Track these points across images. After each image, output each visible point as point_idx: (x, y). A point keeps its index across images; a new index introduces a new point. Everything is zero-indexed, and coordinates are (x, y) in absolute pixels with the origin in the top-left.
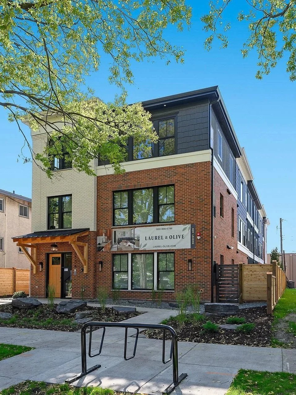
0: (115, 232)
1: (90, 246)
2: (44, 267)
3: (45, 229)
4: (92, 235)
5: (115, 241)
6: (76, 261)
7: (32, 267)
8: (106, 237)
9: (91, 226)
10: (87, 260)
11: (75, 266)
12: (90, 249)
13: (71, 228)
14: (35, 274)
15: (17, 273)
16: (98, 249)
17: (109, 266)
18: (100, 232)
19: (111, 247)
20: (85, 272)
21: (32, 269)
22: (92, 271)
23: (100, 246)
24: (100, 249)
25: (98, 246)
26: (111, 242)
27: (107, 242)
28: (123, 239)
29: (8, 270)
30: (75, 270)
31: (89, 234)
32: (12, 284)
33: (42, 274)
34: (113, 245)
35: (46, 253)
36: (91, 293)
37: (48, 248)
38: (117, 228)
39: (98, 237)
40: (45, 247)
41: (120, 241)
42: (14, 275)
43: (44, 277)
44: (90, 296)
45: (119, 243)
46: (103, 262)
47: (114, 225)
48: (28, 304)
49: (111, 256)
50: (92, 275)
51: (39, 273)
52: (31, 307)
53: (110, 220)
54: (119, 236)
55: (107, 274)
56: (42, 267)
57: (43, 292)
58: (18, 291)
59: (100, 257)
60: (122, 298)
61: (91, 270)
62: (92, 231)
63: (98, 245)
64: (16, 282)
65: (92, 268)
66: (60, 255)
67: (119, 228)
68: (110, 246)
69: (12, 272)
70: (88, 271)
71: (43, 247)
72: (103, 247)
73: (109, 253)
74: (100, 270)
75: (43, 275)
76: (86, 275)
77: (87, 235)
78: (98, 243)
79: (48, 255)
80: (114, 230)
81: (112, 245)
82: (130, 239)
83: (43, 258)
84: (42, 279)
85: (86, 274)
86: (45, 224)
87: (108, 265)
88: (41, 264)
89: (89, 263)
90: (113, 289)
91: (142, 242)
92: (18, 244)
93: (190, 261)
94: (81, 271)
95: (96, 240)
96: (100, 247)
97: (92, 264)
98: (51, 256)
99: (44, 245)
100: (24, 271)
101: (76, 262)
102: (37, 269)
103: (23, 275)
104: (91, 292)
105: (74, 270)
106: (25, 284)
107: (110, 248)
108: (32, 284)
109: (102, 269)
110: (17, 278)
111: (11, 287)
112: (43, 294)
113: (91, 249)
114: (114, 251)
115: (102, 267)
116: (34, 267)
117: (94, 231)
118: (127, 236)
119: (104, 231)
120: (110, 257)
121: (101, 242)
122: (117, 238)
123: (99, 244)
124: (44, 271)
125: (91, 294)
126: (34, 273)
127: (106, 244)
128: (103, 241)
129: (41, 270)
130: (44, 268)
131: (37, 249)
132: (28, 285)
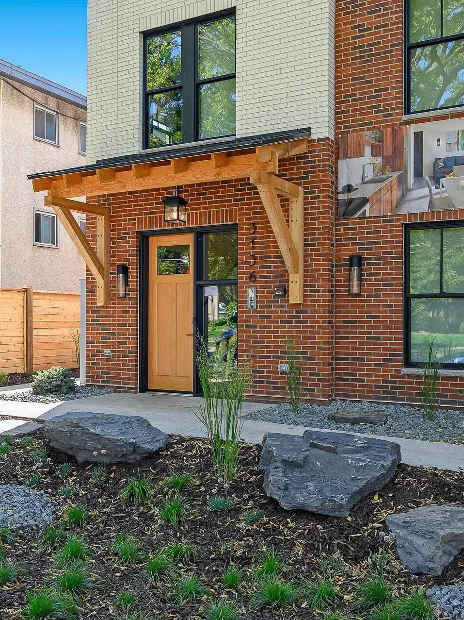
0: (419, 137)
1: (312, 198)
2: (132, 281)
3: (135, 147)
4: (322, 155)
5: (419, 174)
6: (254, 257)
7: (90, 280)
8: (379, 160)
9: (314, 121)
10: (301, 254)
11: (252, 277)
12: (312, 208)
13: (235, 135)
14: (103, 307)
15: (37, 303)
16: (342, 210)
17: (391, 274)
18: (352, 139)
19: (403, 196)
21: (91, 291)
23: (352, 195)
24: (352, 207)
25: (341, 197)
27: (382, 181)
28: (457, 161)
29: (9, 295)
30: (251, 293)
31: (310, 152)
32: (21, 339)
33: (125, 307)
34: (408, 190)
35: (137, 232)
36: (319, 380)
37: (146, 214)
38: (427, 120)
39: (342, 164)
40: (135, 210)
41: (443, 169)
42: (28, 312)
43: (131, 318)
44: (313, 390)
45: (436, 180)
46: (367, 259)
47: (408, 111)
48: (115, 444)
49: (397, 232)
50: (324, 312)
51: (113, 303)
52: (132, 458)
53: (395, 92)
54: (436, 150)
55: (383, 306)
56: (126, 284)
57: (129, 370)
58: (47, 365)
59: (350, 239)
60: (455, 403)
61: (318, 291)
62: (319, 140)
63: (343, 192)
64: (35, 332)
66: (188, 240)
67: (437, 118)
68: (397, 194)
69: (21, 302)
70: (305, 296)
71: (129, 211)
72: (365, 201)
73: (391, 221)
74: (355, 290)
75: (128, 312)
76: (297, 312)
77: (299, 157)
78: (342, 183)
79: (144, 239)
80: (413, 129)
81: (405, 192)
83: (129, 248)
84: (125, 325)
85: (298, 305)
86: (133, 132)
87: (386, 271)
88: (124, 270)
89: (311, 265)
90: (408, 363)
92: (50, 199)
94: (276, 296)
95: (335, 173)
96: (350, 201)
98: (156, 244)
99: (131, 206)
100: (56, 298)
101: (255, 263)
102: (110, 288)
103: (52, 311)
104: (318, 375)
105: (246, 292)
106: (58, 339)
107: (394, 204)
108: (91, 342)
109: (360, 286)
110: (35, 318)
111: (18, 348)
112: (129, 379)
113: (318, 208)
114: (416, 214)
115: (360, 280)
116: (100, 281)
117: (328, 139)
119: (368, 135)
120: (393, 238)
121: (355, 182)
122: (428, 160)
123: (349, 189)
124: (133, 295)
125: (318, 385)
126: (98, 304)
127: (379, 186)
128: (363, 178)
129: (121, 294)
130: (133, 285)
131: (111, 220)
132: (66, 340)
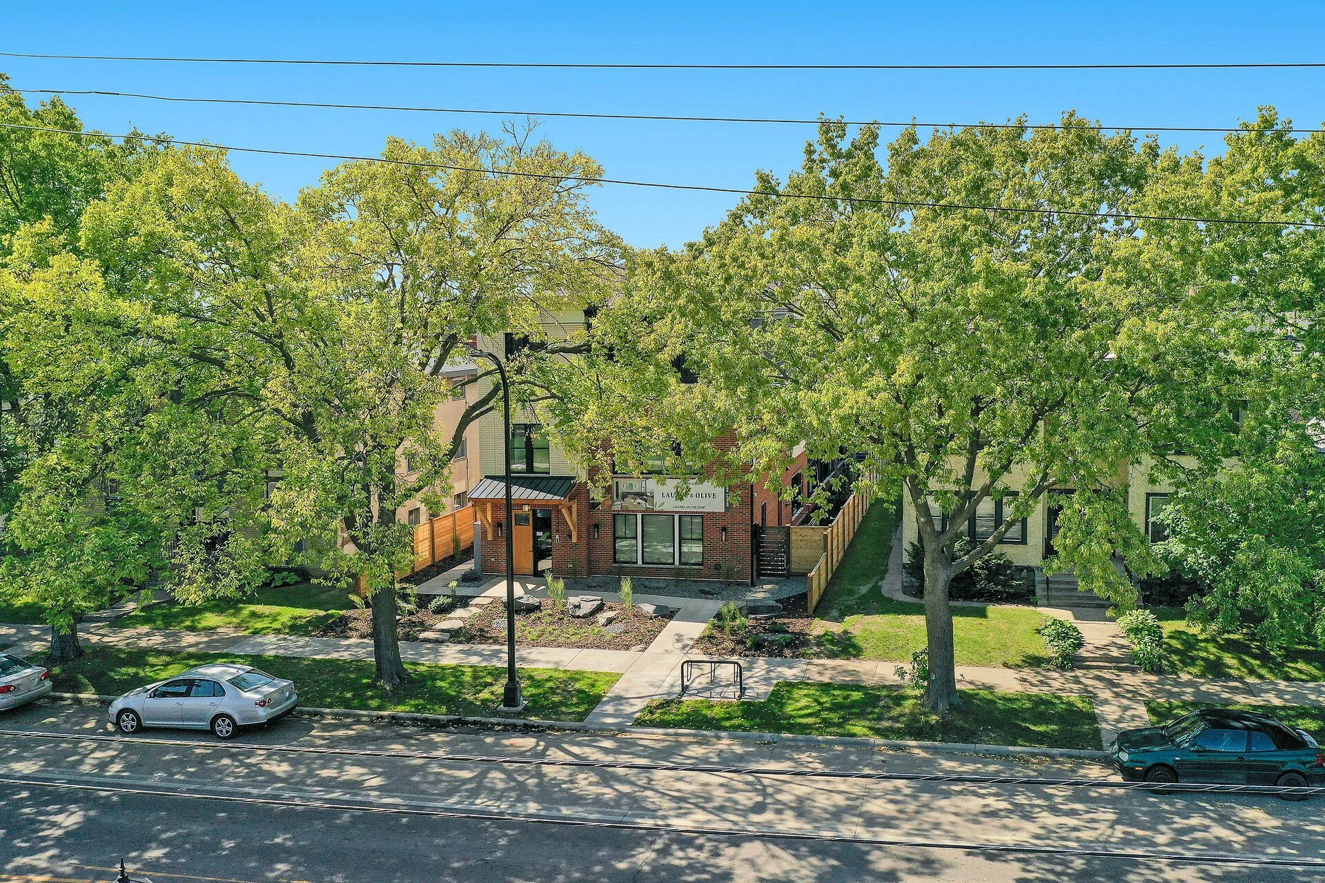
0: (617, 483)
1: (580, 502)
2: (504, 530)
3: (503, 472)
4: (583, 488)
5: (617, 496)
6: (558, 527)
7: (484, 529)
9: (578, 474)
11: (557, 531)
12: (580, 506)
13: (548, 473)
14: (491, 541)
16: (591, 507)
17: (609, 530)
19: (612, 504)
20: (574, 540)
21: (484, 533)
22: (584, 540)
23: (594, 502)
25: (591, 502)
26: (612, 498)
27: (605, 498)
28: (629, 493)
30: (558, 537)
31: (577, 485)
33: (501, 541)
38: (620, 478)
41: (625, 496)
45: (623, 500)
46: (600, 525)
49: (611, 516)
50: (585, 545)
51: (496, 539)
54: (622, 489)
55: (606, 542)
56: (502, 530)
59: (594, 518)
60: (629, 576)
61: (583, 537)
62: (581, 481)
65: (584, 535)
67: (623, 478)
68: (610, 503)
70: (578, 539)
72: (599, 504)
73: (608, 512)
74: (596, 537)
76: (575, 545)
78: (591, 497)
80: (615, 480)
81: (613, 502)
82: (639, 495)
83: (502, 516)
85: (575, 542)
86: (502, 464)
87: (606, 532)
88: (500, 525)
89: (580, 528)
90: (615, 562)
91: (658, 500)
93: (724, 529)
94: (567, 538)
96: (594, 504)
97: (584, 529)
102: (494, 533)
105: (555, 537)
107: (609, 506)
108: (484, 555)
109: (598, 536)
113: (582, 506)
114: (616, 511)
115: (599, 533)
116: (489, 530)
118: (636, 489)
120: (609, 520)
122: (620, 492)
126: (488, 539)
129: (499, 535)
